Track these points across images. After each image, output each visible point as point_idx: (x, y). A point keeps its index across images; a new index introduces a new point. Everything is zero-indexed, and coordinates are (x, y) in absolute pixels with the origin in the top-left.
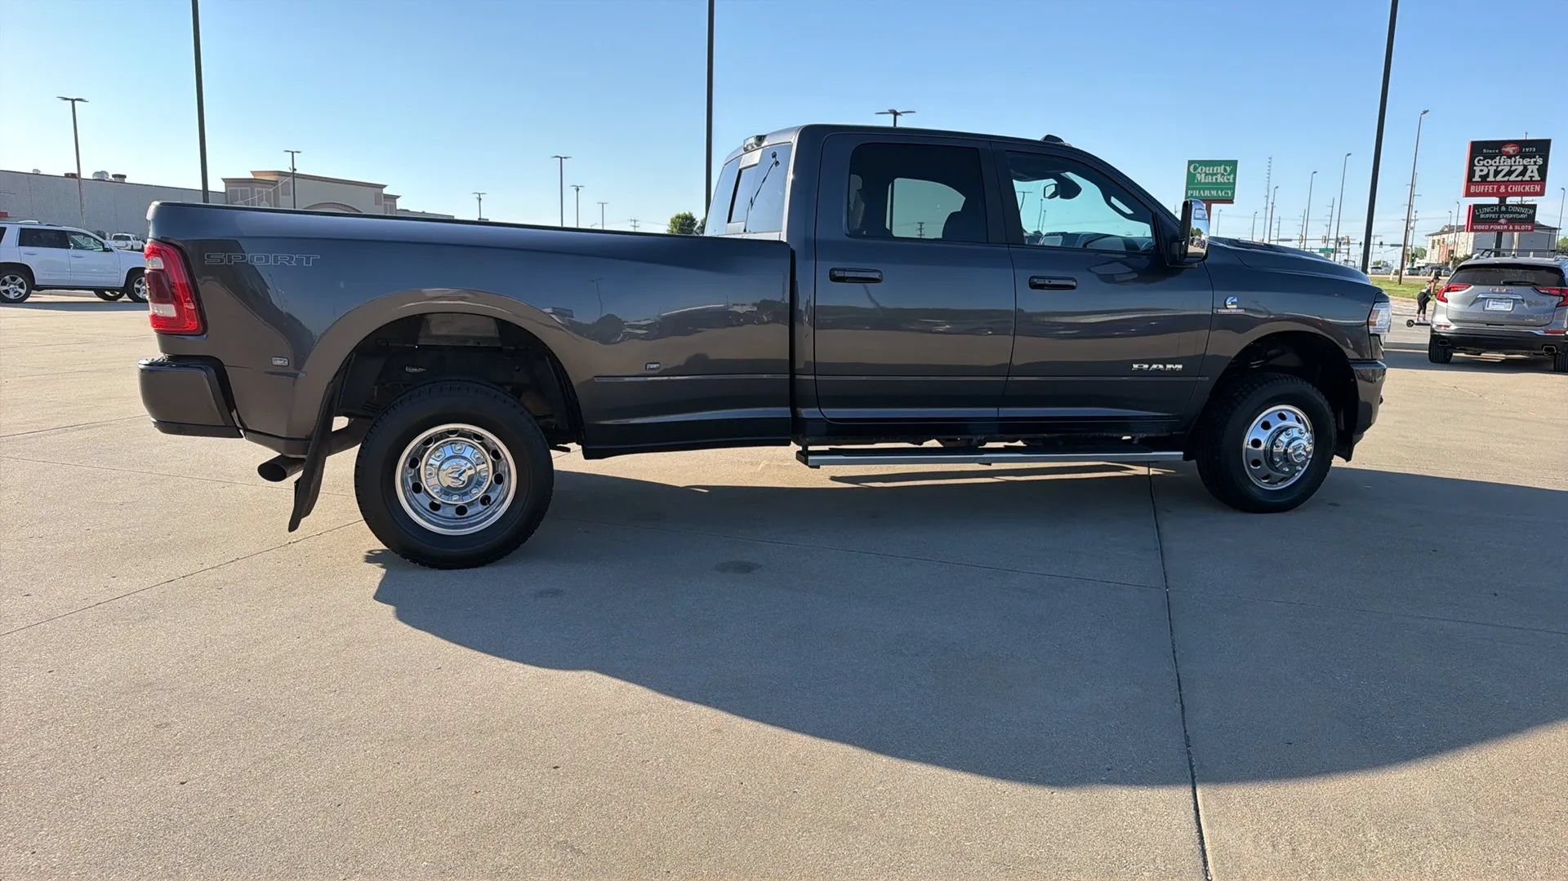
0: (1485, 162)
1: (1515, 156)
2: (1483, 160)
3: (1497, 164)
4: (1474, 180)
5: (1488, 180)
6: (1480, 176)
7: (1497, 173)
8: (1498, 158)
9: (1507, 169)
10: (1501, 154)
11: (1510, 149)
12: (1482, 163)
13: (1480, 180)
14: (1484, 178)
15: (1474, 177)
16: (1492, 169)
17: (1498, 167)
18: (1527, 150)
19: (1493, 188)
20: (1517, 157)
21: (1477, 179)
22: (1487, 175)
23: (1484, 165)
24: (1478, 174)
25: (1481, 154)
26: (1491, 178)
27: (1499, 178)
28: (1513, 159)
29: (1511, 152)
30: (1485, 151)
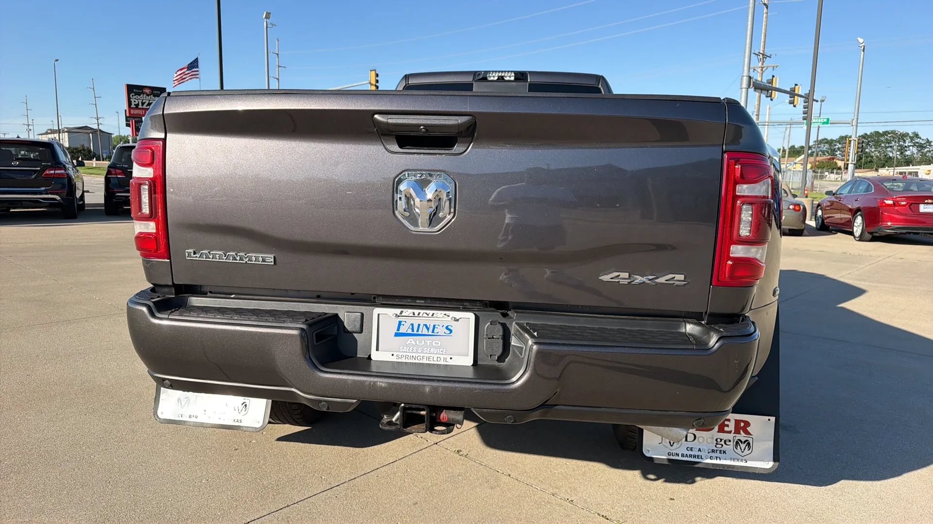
0: (136, 97)
1: (150, 95)
2: (135, 96)
3: (142, 98)
4: (132, 106)
5: (139, 107)
6: (135, 105)
7: (143, 104)
8: (142, 95)
9: (147, 102)
10: (143, 93)
11: (147, 91)
12: (134, 97)
13: (135, 107)
14: (137, 105)
15: (131, 104)
16: (140, 101)
17: (143, 100)
18: (156, 92)
19: (142, 112)
20: (152, 96)
21: (133, 106)
22: (138, 104)
23: (135, 99)
24: (133, 103)
25: (133, 92)
26: (140, 106)
27: (144, 106)
28: (150, 97)
29: (148, 93)
30: (134, 90)
